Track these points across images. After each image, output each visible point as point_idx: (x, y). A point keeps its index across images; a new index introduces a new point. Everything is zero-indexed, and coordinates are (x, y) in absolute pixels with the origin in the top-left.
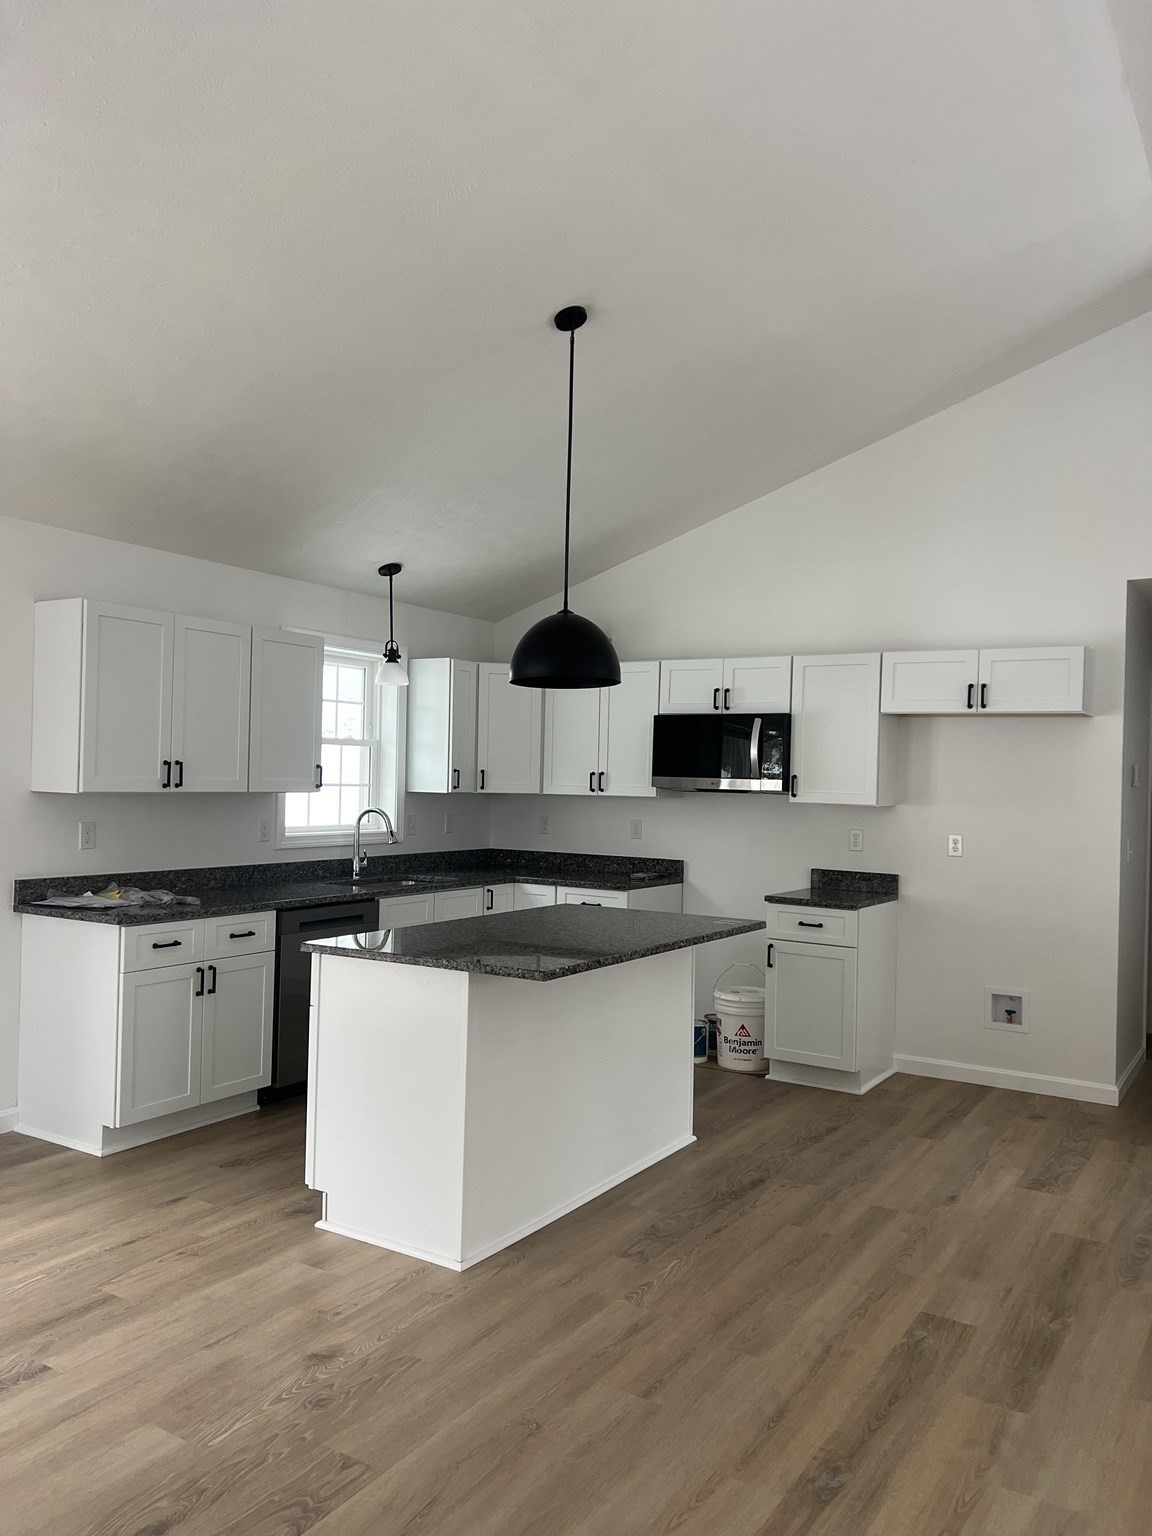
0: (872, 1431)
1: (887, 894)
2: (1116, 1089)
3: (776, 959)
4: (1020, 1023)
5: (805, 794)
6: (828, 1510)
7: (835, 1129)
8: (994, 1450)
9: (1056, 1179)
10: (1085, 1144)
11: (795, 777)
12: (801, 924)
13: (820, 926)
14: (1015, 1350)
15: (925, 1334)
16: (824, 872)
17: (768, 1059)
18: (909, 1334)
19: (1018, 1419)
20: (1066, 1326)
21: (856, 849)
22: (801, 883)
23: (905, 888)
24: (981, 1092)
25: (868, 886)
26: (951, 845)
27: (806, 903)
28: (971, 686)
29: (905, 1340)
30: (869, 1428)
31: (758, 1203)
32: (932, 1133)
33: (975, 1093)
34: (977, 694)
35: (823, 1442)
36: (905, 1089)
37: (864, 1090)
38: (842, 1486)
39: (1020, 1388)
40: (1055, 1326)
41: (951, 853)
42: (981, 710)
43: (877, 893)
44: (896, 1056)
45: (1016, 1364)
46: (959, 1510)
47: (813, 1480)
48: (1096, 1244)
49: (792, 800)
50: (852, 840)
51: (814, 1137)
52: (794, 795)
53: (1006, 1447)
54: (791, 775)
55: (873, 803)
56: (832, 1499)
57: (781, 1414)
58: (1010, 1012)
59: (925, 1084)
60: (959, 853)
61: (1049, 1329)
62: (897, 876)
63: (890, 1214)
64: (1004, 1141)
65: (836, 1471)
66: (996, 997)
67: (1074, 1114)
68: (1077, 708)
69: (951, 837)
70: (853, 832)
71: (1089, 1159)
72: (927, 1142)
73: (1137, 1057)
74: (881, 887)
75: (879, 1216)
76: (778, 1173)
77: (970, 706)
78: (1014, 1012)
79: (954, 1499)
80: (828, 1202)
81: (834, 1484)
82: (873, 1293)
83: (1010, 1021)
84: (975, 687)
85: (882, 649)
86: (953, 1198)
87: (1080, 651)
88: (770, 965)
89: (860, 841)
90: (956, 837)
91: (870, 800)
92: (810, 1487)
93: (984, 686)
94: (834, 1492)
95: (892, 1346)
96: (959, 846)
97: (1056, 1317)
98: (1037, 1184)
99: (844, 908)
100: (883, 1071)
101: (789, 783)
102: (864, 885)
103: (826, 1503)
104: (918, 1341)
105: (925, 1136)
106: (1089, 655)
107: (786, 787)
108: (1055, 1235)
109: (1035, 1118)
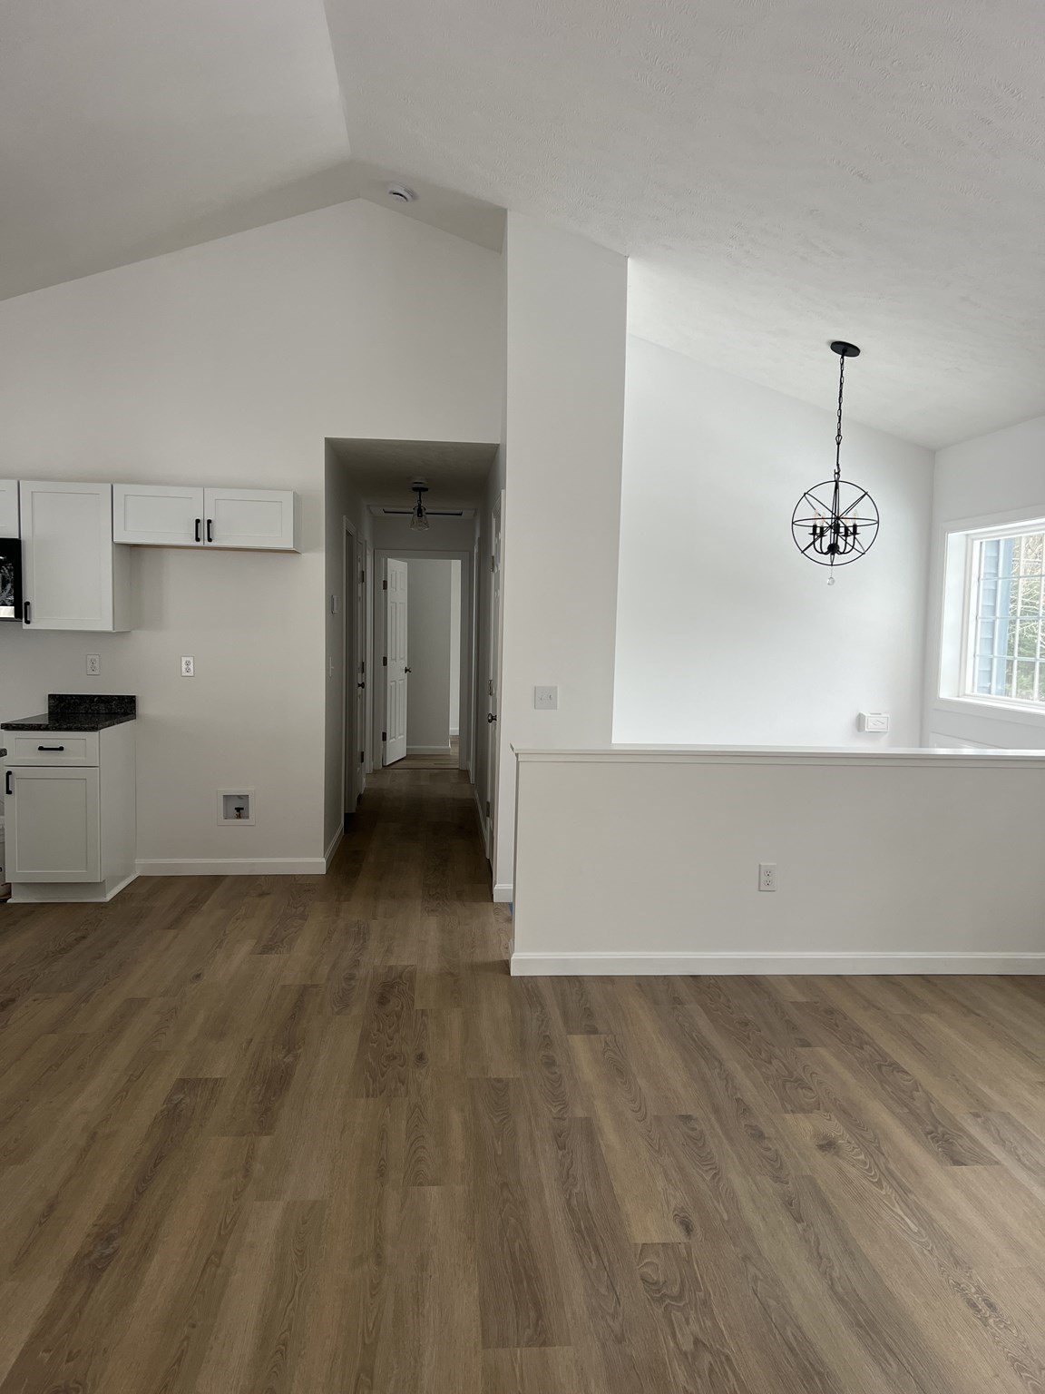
0: (140, 1194)
1: (125, 714)
2: (324, 860)
3: (15, 786)
4: (248, 817)
5: (40, 620)
6: (105, 1275)
7: (84, 937)
8: (247, 1172)
9: (282, 942)
10: (302, 909)
11: (28, 603)
12: (41, 748)
13: (61, 749)
14: (258, 1088)
15: (182, 1096)
16: (61, 697)
17: (10, 884)
18: (168, 1100)
19: (265, 1141)
20: (296, 1057)
21: (93, 673)
22: (40, 709)
23: (142, 708)
24: (217, 880)
25: (106, 708)
26: (184, 666)
27: (46, 728)
28: (198, 521)
29: (165, 1106)
30: (137, 1189)
31: (9, 1023)
32: (175, 924)
33: (212, 882)
34: (203, 529)
35: (95, 1218)
36: (148, 890)
37: (109, 898)
38: (116, 1251)
39: (265, 1118)
40: (289, 1059)
41: (185, 674)
42: (207, 543)
43: (117, 714)
44: (137, 861)
45: (260, 1098)
46: (222, 1233)
47: (90, 1253)
48: (316, 986)
49: (25, 626)
50: (89, 665)
51: (63, 949)
52: (28, 622)
53: (258, 1168)
54: (24, 602)
55: (110, 628)
56: (108, 1265)
57: (51, 1207)
58: (238, 809)
59: (168, 881)
60: (191, 673)
61: (284, 1063)
62: (134, 697)
63: (142, 1002)
64: (237, 919)
65: (110, 1239)
66: (226, 797)
67: (291, 887)
68: (290, 546)
69: (184, 660)
70: (90, 657)
71: (306, 920)
72: (172, 933)
73: (339, 831)
74: (120, 708)
75: (134, 1005)
76: (28, 989)
77: (198, 540)
78: (242, 809)
79: (218, 1225)
80: (83, 1005)
81: (107, 1252)
82: (132, 1075)
83: (239, 817)
84: (202, 522)
85: (112, 482)
86: (198, 976)
87: (291, 495)
88: (9, 792)
89: (97, 665)
90: (188, 659)
91: (107, 626)
92: (86, 1262)
93: (209, 522)
94: (110, 1258)
95: (154, 1115)
96: (191, 667)
97: (289, 1051)
98: (268, 948)
99: (85, 730)
100: (124, 878)
101: (22, 610)
102: (102, 708)
103: (103, 1270)
104: (176, 1105)
105: (170, 927)
106: (297, 499)
107: (18, 614)
108: (284, 987)
109: (262, 895)
